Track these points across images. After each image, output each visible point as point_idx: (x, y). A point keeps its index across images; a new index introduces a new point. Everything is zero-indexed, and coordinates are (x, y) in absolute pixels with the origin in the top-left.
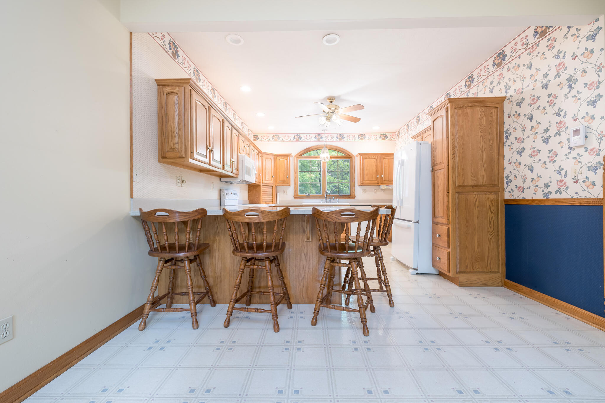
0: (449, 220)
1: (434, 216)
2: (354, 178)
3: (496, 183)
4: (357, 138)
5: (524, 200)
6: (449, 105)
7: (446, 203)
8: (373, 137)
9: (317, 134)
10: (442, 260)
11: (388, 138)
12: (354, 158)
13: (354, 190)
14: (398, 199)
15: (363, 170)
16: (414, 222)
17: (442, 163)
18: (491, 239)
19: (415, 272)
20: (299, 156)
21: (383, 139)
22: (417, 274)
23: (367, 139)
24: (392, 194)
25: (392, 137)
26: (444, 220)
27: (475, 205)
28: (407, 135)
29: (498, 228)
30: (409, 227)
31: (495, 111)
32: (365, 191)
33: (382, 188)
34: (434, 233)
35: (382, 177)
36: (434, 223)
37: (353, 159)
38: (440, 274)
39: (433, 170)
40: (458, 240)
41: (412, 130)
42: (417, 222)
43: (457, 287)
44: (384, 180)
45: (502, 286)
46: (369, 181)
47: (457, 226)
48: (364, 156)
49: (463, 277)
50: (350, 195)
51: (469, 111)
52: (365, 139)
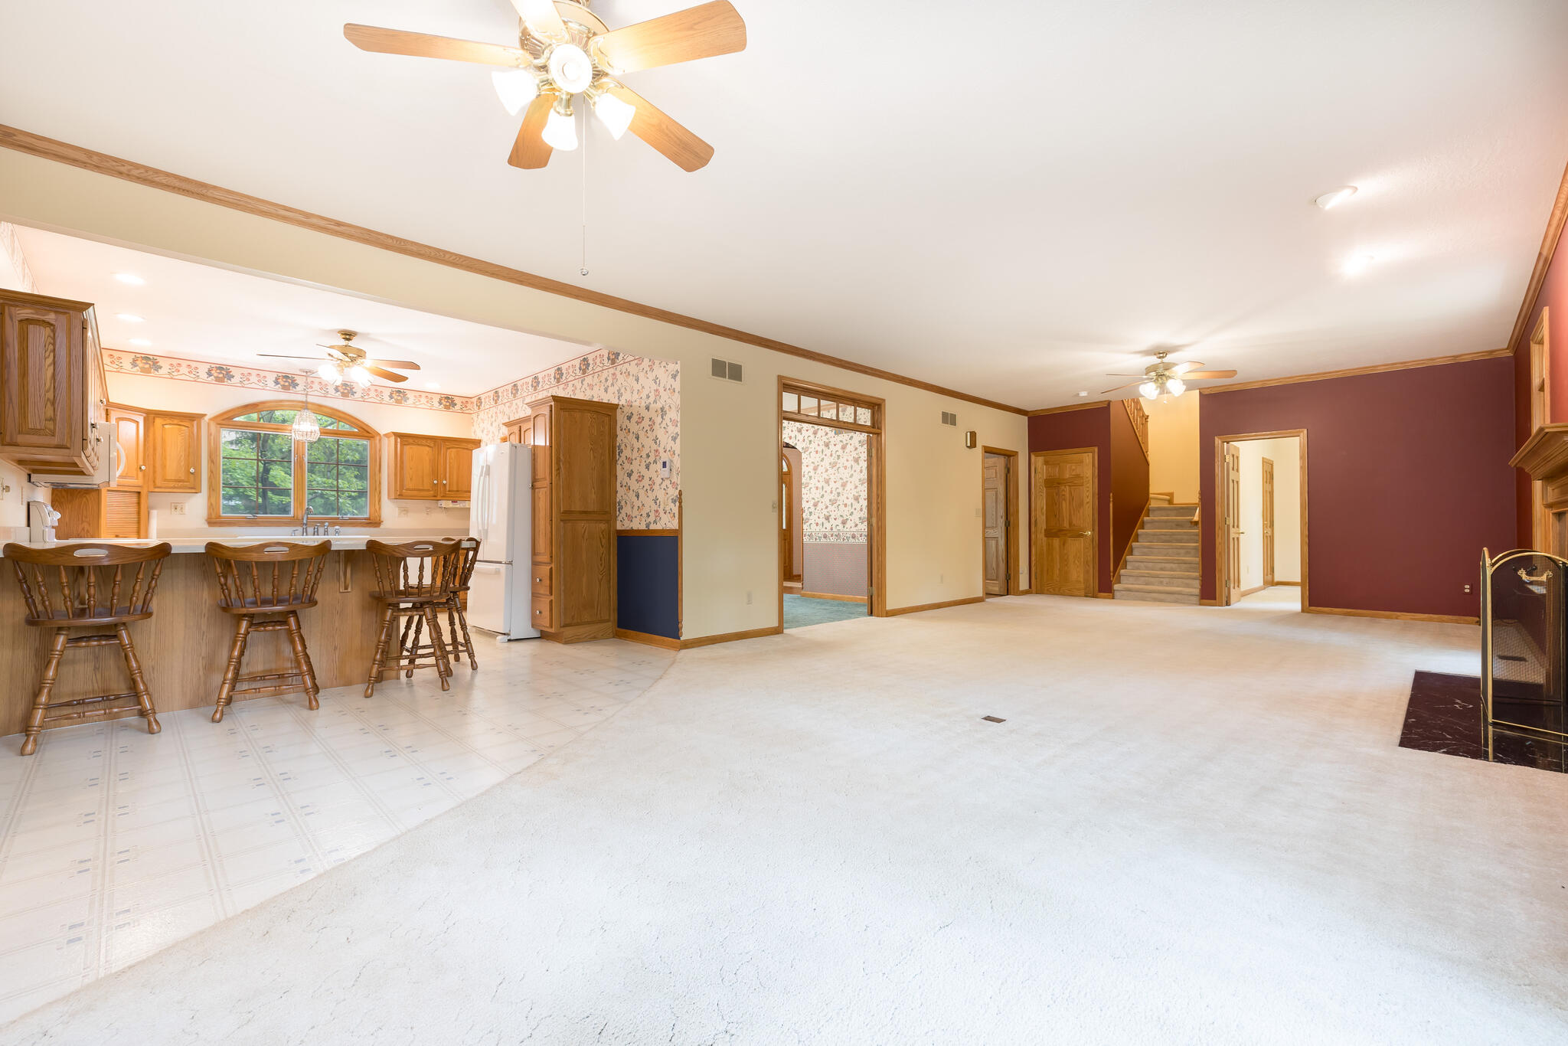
0: (552, 557)
1: (534, 553)
2: (380, 483)
3: (607, 510)
4: (387, 398)
5: (632, 530)
6: (553, 403)
7: (549, 535)
8: (424, 400)
9: (280, 375)
10: (543, 613)
11: (457, 407)
12: (380, 440)
13: (380, 508)
14: (480, 528)
15: (402, 468)
16: (505, 563)
17: (545, 479)
18: (602, 579)
19: (506, 638)
20: (223, 420)
21: (447, 408)
22: (509, 640)
23: (410, 402)
24: (468, 517)
25: (465, 405)
26: (545, 558)
27: (583, 537)
28: (494, 409)
29: (610, 566)
30: (497, 572)
31: (607, 419)
32: (405, 511)
33: (443, 506)
34: (533, 578)
35: (445, 485)
36: (535, 563)
37: (377, 441)
38: (544, 636)
39: (533, 487)
40: (562, 583)
41: (504, 404)
42: (510, 563)
43: (561, 645)
44: (448, 489)
45: (614, 637)
46: (415, 490)
47: (562, 565)
48: (404, 439)
49: (569, 632)
50: (369, 519)
51: (578, 415)
52: (406, 401)
